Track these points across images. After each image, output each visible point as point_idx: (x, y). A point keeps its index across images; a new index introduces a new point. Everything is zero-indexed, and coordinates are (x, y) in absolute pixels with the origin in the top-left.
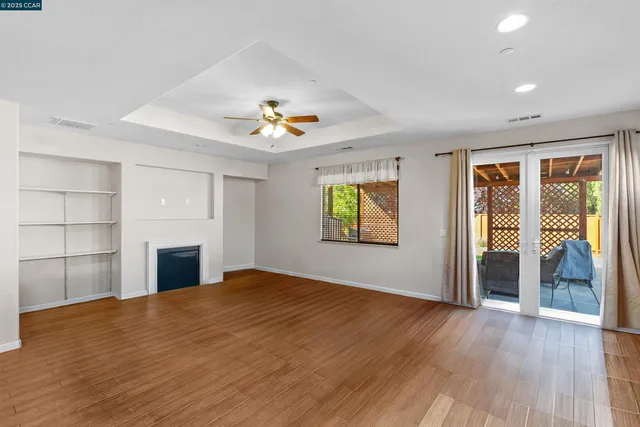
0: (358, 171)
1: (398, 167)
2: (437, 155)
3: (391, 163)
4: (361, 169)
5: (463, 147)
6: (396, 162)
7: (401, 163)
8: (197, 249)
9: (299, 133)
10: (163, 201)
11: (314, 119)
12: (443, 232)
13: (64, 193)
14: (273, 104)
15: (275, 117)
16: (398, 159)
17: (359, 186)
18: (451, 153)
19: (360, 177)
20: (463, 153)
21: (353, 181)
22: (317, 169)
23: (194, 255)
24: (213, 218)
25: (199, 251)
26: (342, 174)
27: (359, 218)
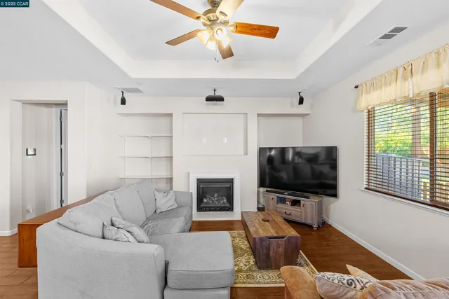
8: (231, 181)
10: (205, 139)
21: (417, 91)
22: (356, 87)
23: (228, 186)
24: (247, 154)
25: (233, 183)
26: (393, 85)
27: (433, 159)
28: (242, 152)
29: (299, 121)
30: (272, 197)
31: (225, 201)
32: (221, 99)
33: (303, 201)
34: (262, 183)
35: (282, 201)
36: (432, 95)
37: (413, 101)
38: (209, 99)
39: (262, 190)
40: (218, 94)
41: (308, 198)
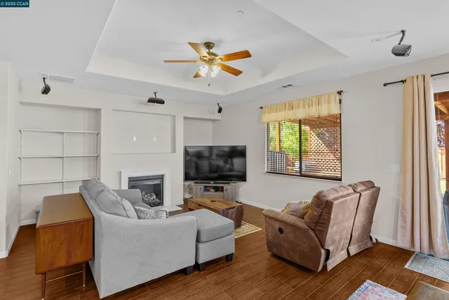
0: (298, 107)
1: (340, 101)
2: (385, 85)
3: (332, 97)
4: (301, 105)
5: (420, 73)
6: (338, 95)
7: (343, 97)
8: (162, 177)
9: (237, 73)
10: (135, 138)
11: (246, 54)
13: (62, 133)
14: (208, 45)
15: (209, 57)
16: (340, 93)
17: (300, 122)
18: (403, 82)
19: (301, 114)
20: (421, 79)
21: (295, 117)
22: (261, 108)
23: (159, 182)
24: (174, 152)
25: (163, 179)
26: (283, 112)
27: (300, 152)
28: (169, 150)
29: (210, 124)
30: (199, 187)
31: (155, 197)
32: (162, 102)
33: (225, 186)
34: (187, 177)
35: (206, 189)
36: (300, 121)
37: (293, 121)
38: (151, 101)
39: (188, 183)
40: (158, 97)
41: (229, 183)
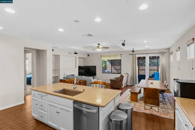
1: (121, 56)
4: (112, 56)
12: (131, 71)
14: (99, 44)
17: (112, 60)
18: (132, 54)
20: (135, 54)
24: (76, 68)
26: (108, 58)
32: (77, 53)
